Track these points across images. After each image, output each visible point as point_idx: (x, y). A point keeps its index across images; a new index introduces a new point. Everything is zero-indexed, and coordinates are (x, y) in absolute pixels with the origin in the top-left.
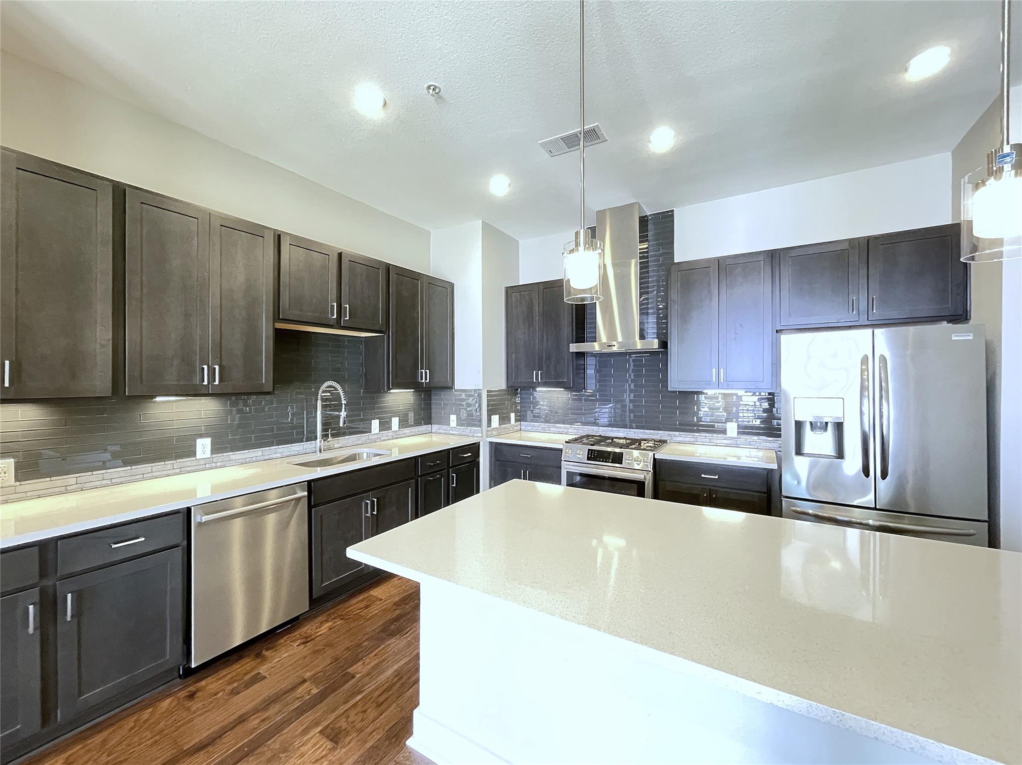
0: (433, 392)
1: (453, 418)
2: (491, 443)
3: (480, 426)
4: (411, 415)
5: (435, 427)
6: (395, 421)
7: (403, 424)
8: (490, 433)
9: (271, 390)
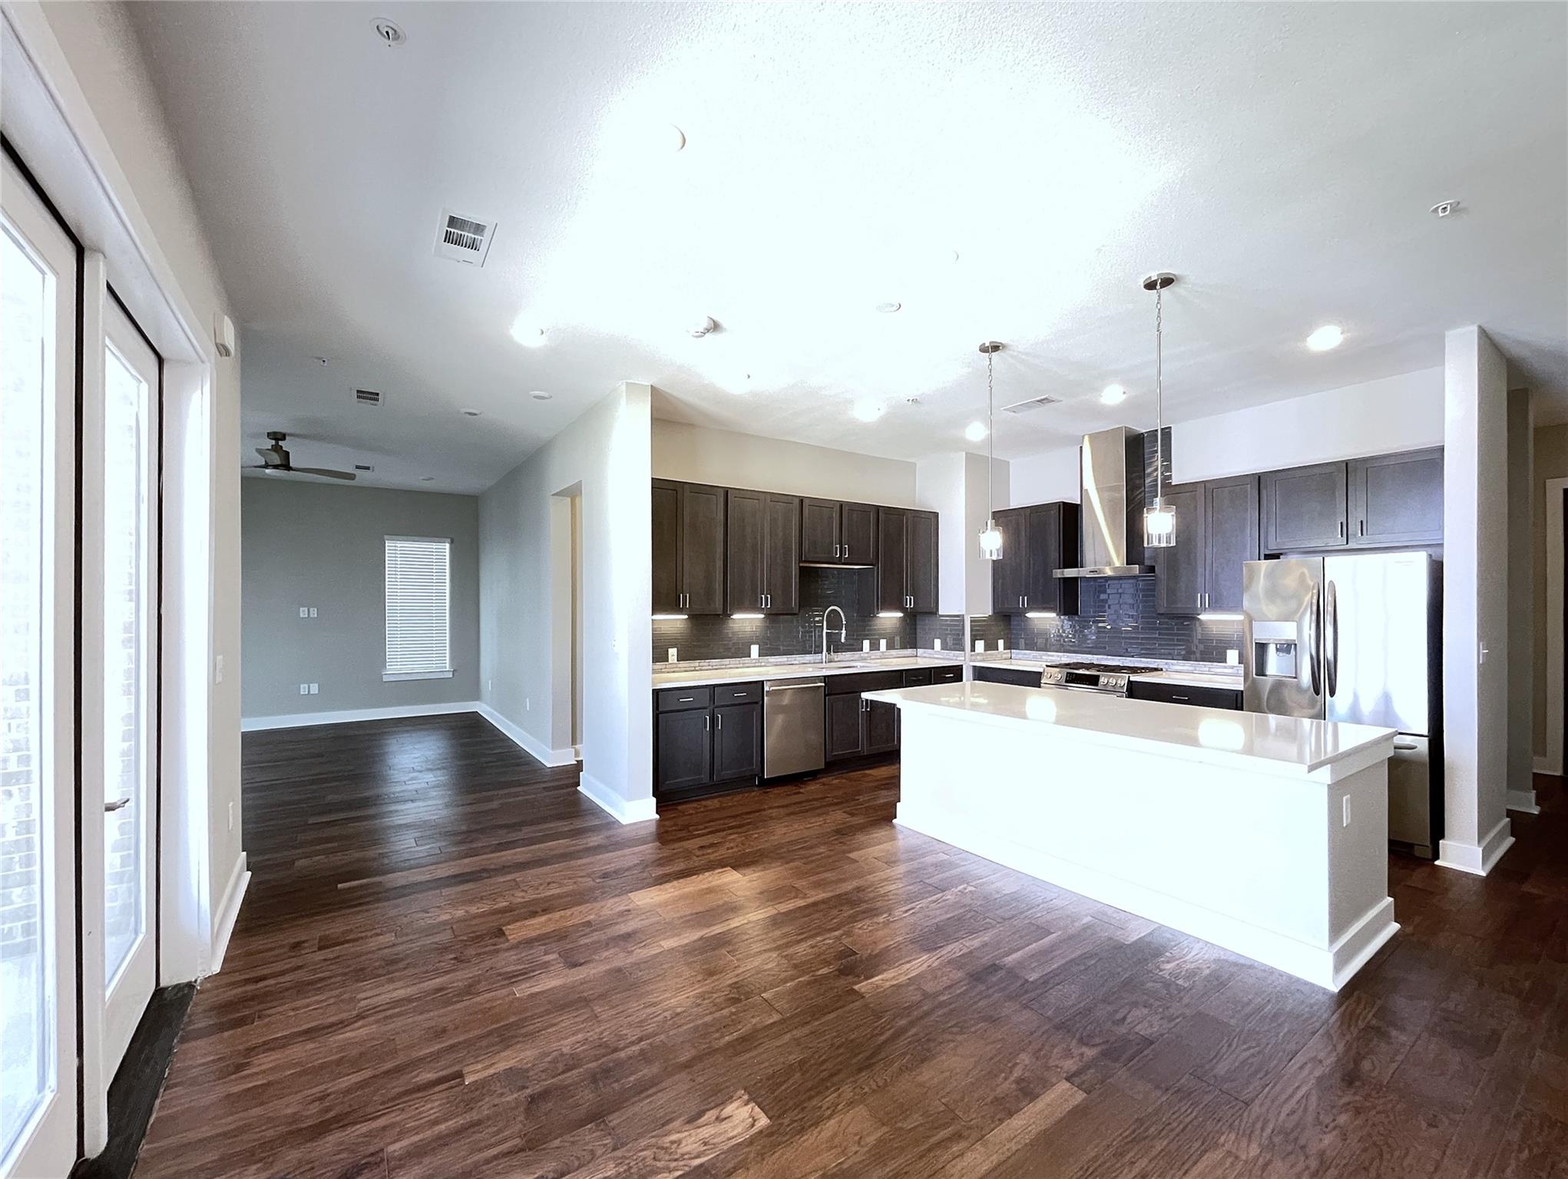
0: (918, 617)
1: (937, 643)
2: (974, 667)
3: (963, 650)
4: (897, 638)
5: (920, 651)
6: (883, 643)
7: (890, 647)
8: (973, 658)
9: (797, 612)
